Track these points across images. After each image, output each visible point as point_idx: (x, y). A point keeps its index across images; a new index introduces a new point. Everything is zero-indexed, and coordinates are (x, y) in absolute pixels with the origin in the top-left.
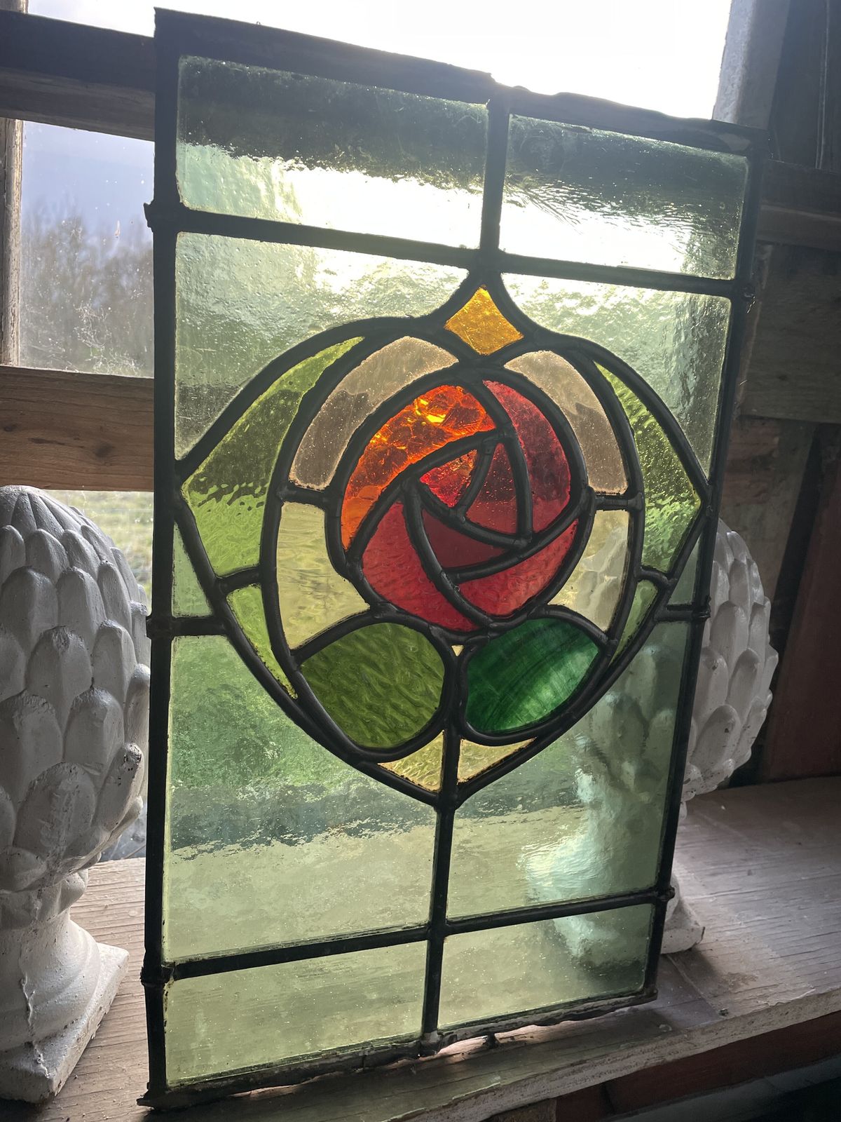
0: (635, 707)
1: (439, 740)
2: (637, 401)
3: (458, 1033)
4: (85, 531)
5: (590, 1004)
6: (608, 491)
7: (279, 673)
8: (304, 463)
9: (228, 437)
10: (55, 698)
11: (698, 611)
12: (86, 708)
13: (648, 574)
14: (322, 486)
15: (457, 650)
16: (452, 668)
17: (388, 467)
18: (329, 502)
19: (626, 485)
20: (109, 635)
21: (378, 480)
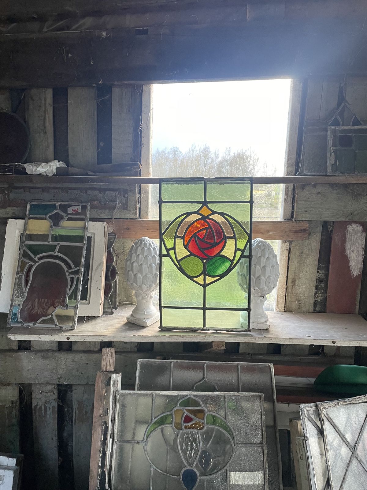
0: (244, 275)
1: (203, 275)
2: (234, 221)
3: (210, 329)
4: (152, 243)
5: (236, 329)
6: (230, 236)
7: (177, 263)
8: (179, 233)
9: (169, 229)
10: (147, 264)
11: (250, 257)
12: (151, 265)
13: (239, 250)
14: (182, 236)
15: (205, 261)
16: (204, 264)
17: (192, 233)
18: (183, 238)
19: (233, 235)
20: (154, 256)
21: (190, 235)
